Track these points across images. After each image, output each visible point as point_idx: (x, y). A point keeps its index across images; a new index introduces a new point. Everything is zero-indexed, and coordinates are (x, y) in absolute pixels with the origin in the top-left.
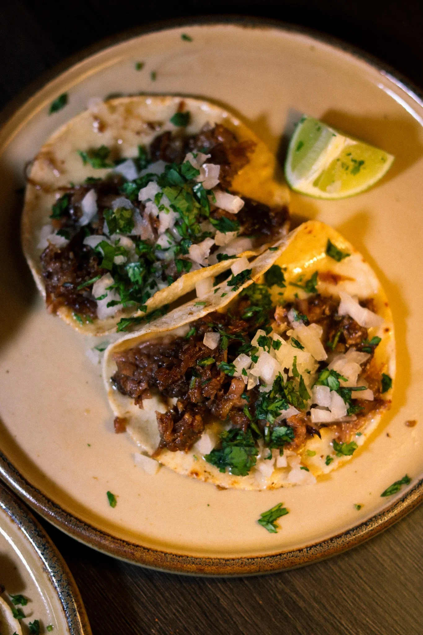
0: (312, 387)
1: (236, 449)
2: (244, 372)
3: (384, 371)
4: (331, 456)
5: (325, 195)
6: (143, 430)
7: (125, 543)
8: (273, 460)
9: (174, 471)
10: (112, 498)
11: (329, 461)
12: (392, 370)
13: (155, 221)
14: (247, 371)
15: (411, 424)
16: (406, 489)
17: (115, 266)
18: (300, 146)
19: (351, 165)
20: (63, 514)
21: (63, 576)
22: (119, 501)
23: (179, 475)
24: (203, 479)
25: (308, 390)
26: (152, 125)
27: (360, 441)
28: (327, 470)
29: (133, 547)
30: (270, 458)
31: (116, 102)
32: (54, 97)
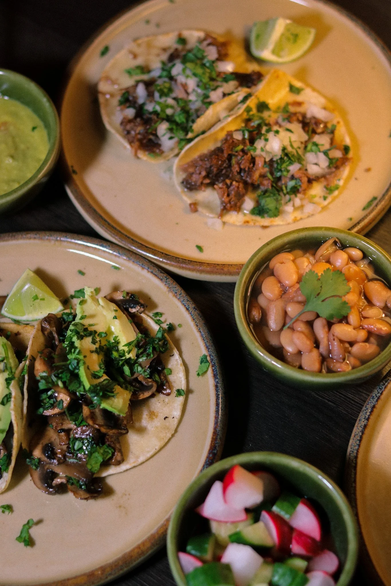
0: (304, 155)
1: (268, 199)
2: (262, 150)
3: (344, 143)
4: (326, 195)
5: (280, 60)
6: (208, 207)
7: (216, 265)
8: (291, 203)
9: (233, 225)
10: (200, 248)
11: (325, 198)
12: (348, 141)
13: (185, 86)
14: (264, 149)
15: (368, 170)
16: (375, 202)
17: (167, 116)
18: (258, 37)
19: (291, 37)
20: (173, 258)
21: (182, 291)
22: (204, 248)
23: (236, 226)
24: (253, 224)
25: (302, 156)
26: (165, 50)
27: (341, 183)
28: (326, 203)
29: (222, 266)
30: (290, 200)
31: (140, 41)
32: (101, 48)
